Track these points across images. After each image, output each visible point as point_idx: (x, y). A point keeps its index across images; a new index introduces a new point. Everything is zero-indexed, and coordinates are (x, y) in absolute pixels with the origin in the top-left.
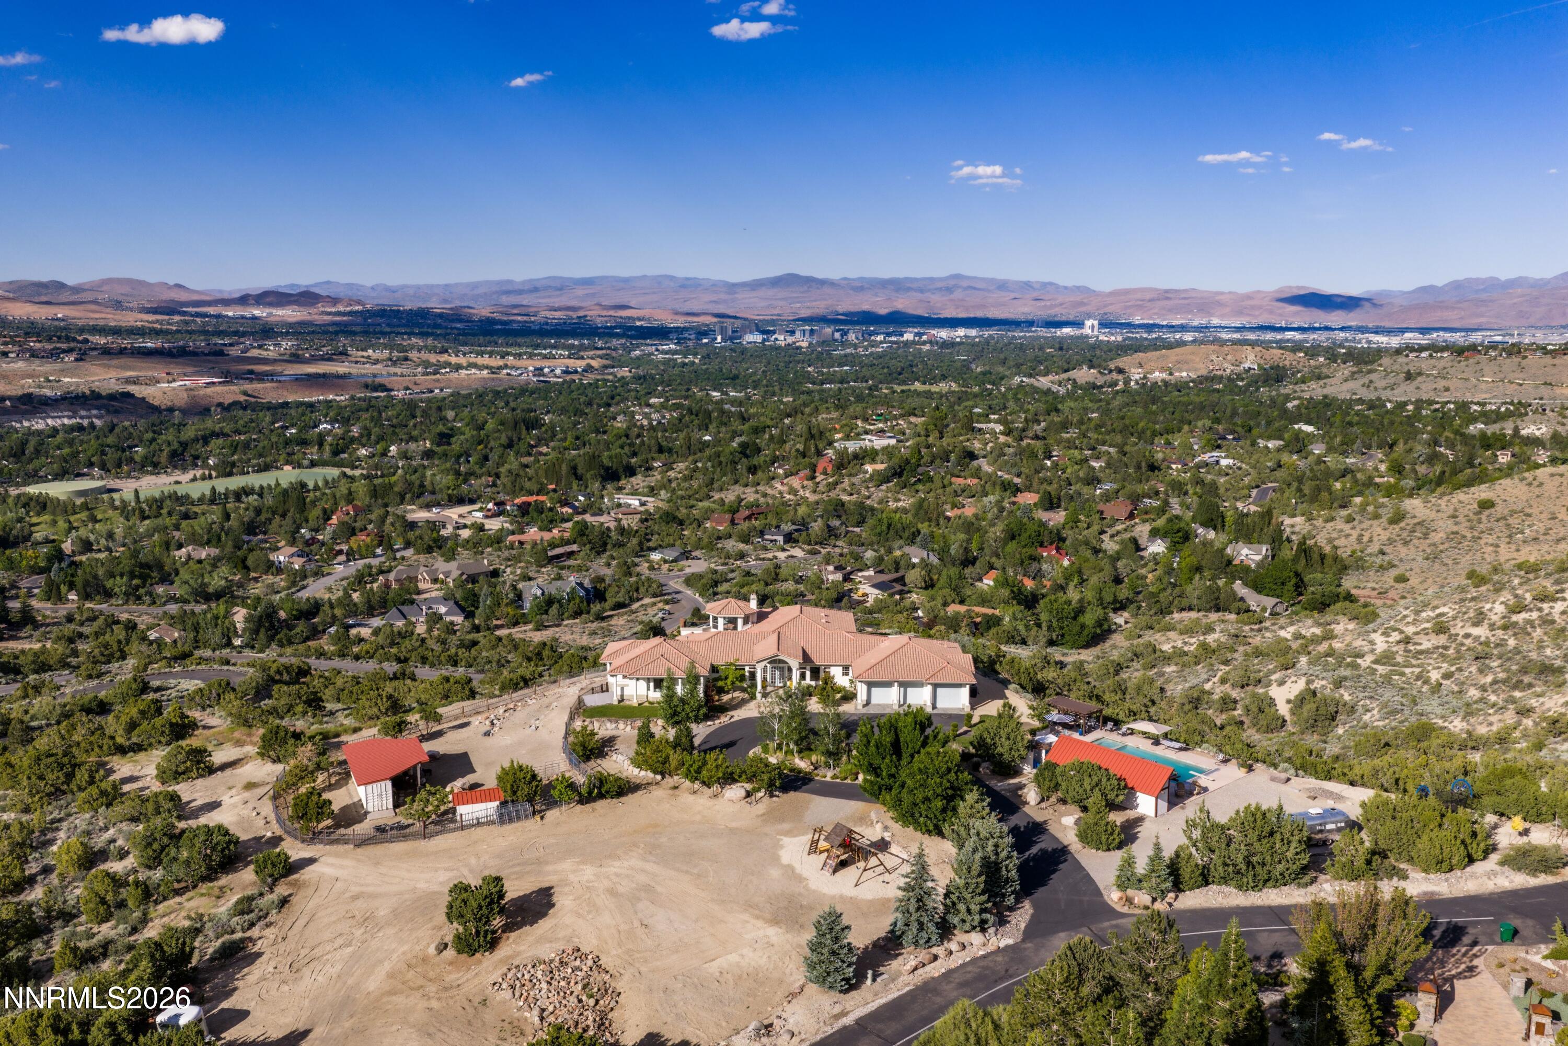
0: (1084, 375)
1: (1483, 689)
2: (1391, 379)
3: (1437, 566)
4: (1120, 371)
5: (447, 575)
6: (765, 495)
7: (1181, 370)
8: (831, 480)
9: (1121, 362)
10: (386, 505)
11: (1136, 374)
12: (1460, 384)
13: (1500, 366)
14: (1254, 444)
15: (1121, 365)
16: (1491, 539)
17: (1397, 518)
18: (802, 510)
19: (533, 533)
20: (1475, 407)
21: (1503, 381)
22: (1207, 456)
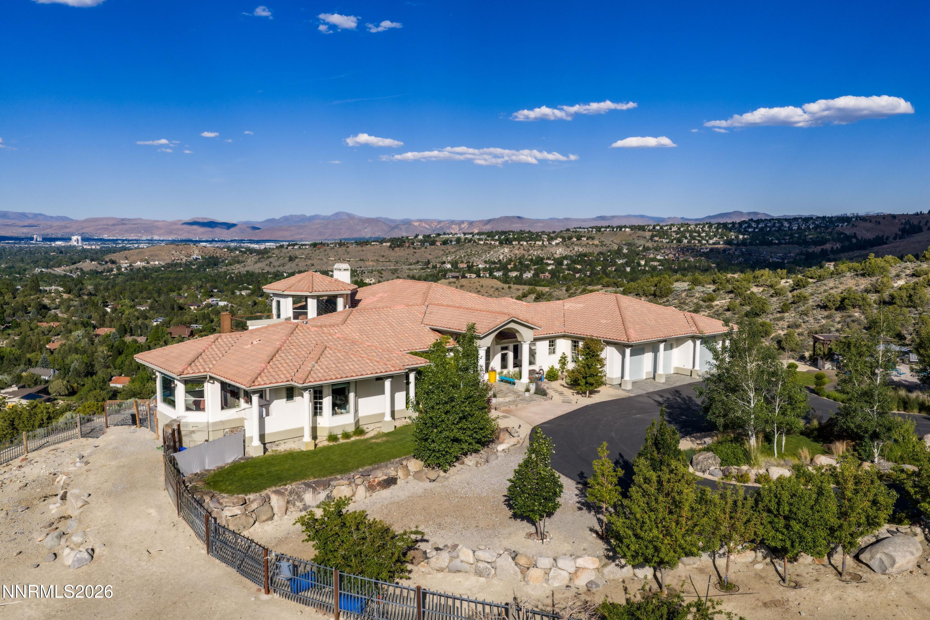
0: (88, 265)
2: (281, 261)
4: (113, 262)
7: (154, 261)
11: (124, 264)
12: (318, 262)
15: (113, 258)
22: (210, 300)
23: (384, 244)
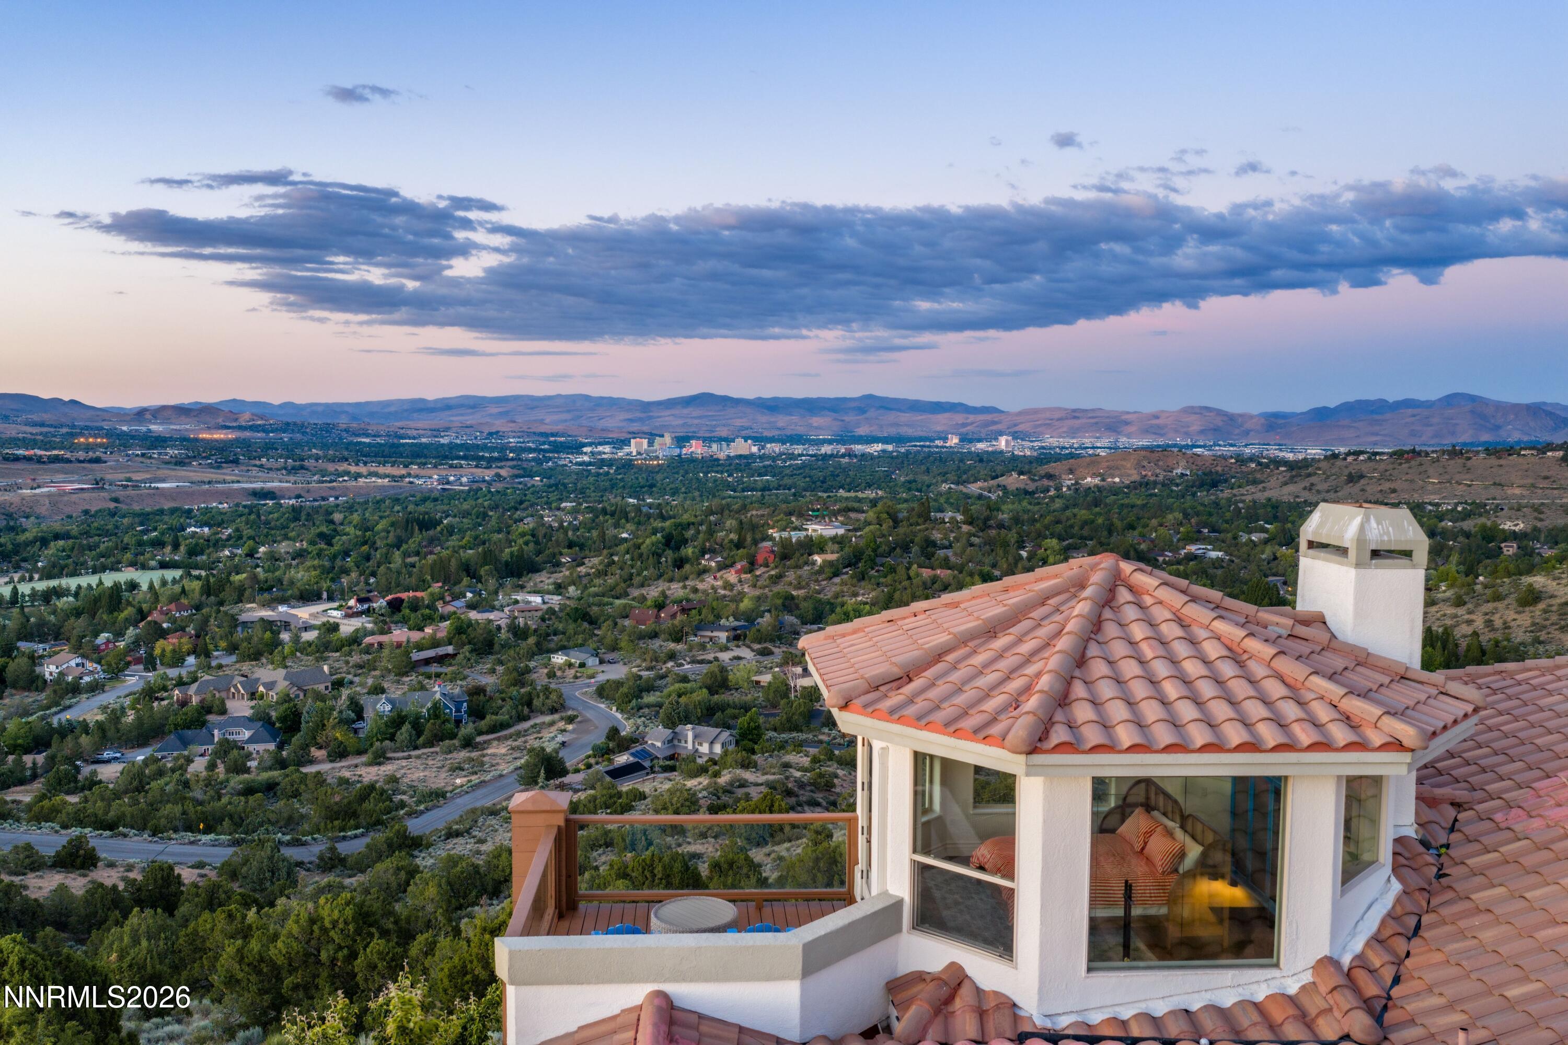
0: (1014, 481)
2: (1333, 482)
4: (1050, 476)
5: (270, 686)
6: (695, 590)
7: (1113, 477)
8: (773, 573)
9: (1052, 468)
10: (221, 603)
11: (1068, 481)
12: (1406, 485)
13: (1444, 467)
14: (1236, 537)
15: (1051, 471)
18: (746, 604)
19: (400, 634)
20: (1430, 508)
21: (1449, 482)
22: (1192, 548)
23: (1549, 454)
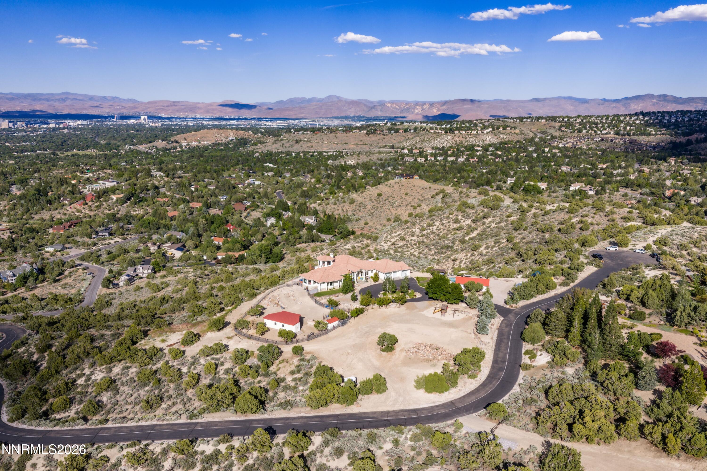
0: (160, 144)
1: (432, 255)
2: (290, 143)
3: (374, 218)
4: (177, 142)
6: (65, 214)
7: (204, 141)
8: (96, 204)
9: (176, 138)
11: (184, 143)
12: (316, 144)
13: (329, 137)
14: (263, 174)
15: (177, 139)
16: (386, 207)
17: (352, 202)
20: (325, 154)
21: (331, 143)
22: (250, 181)
23: (362, 131)
